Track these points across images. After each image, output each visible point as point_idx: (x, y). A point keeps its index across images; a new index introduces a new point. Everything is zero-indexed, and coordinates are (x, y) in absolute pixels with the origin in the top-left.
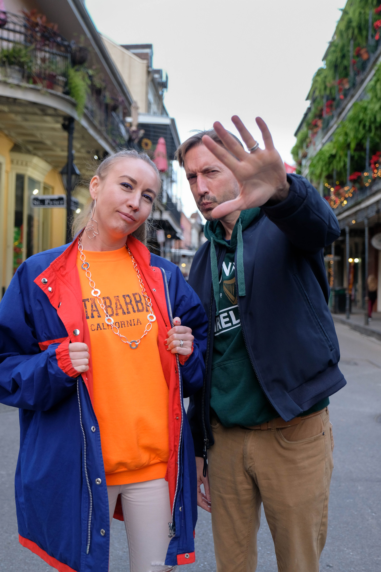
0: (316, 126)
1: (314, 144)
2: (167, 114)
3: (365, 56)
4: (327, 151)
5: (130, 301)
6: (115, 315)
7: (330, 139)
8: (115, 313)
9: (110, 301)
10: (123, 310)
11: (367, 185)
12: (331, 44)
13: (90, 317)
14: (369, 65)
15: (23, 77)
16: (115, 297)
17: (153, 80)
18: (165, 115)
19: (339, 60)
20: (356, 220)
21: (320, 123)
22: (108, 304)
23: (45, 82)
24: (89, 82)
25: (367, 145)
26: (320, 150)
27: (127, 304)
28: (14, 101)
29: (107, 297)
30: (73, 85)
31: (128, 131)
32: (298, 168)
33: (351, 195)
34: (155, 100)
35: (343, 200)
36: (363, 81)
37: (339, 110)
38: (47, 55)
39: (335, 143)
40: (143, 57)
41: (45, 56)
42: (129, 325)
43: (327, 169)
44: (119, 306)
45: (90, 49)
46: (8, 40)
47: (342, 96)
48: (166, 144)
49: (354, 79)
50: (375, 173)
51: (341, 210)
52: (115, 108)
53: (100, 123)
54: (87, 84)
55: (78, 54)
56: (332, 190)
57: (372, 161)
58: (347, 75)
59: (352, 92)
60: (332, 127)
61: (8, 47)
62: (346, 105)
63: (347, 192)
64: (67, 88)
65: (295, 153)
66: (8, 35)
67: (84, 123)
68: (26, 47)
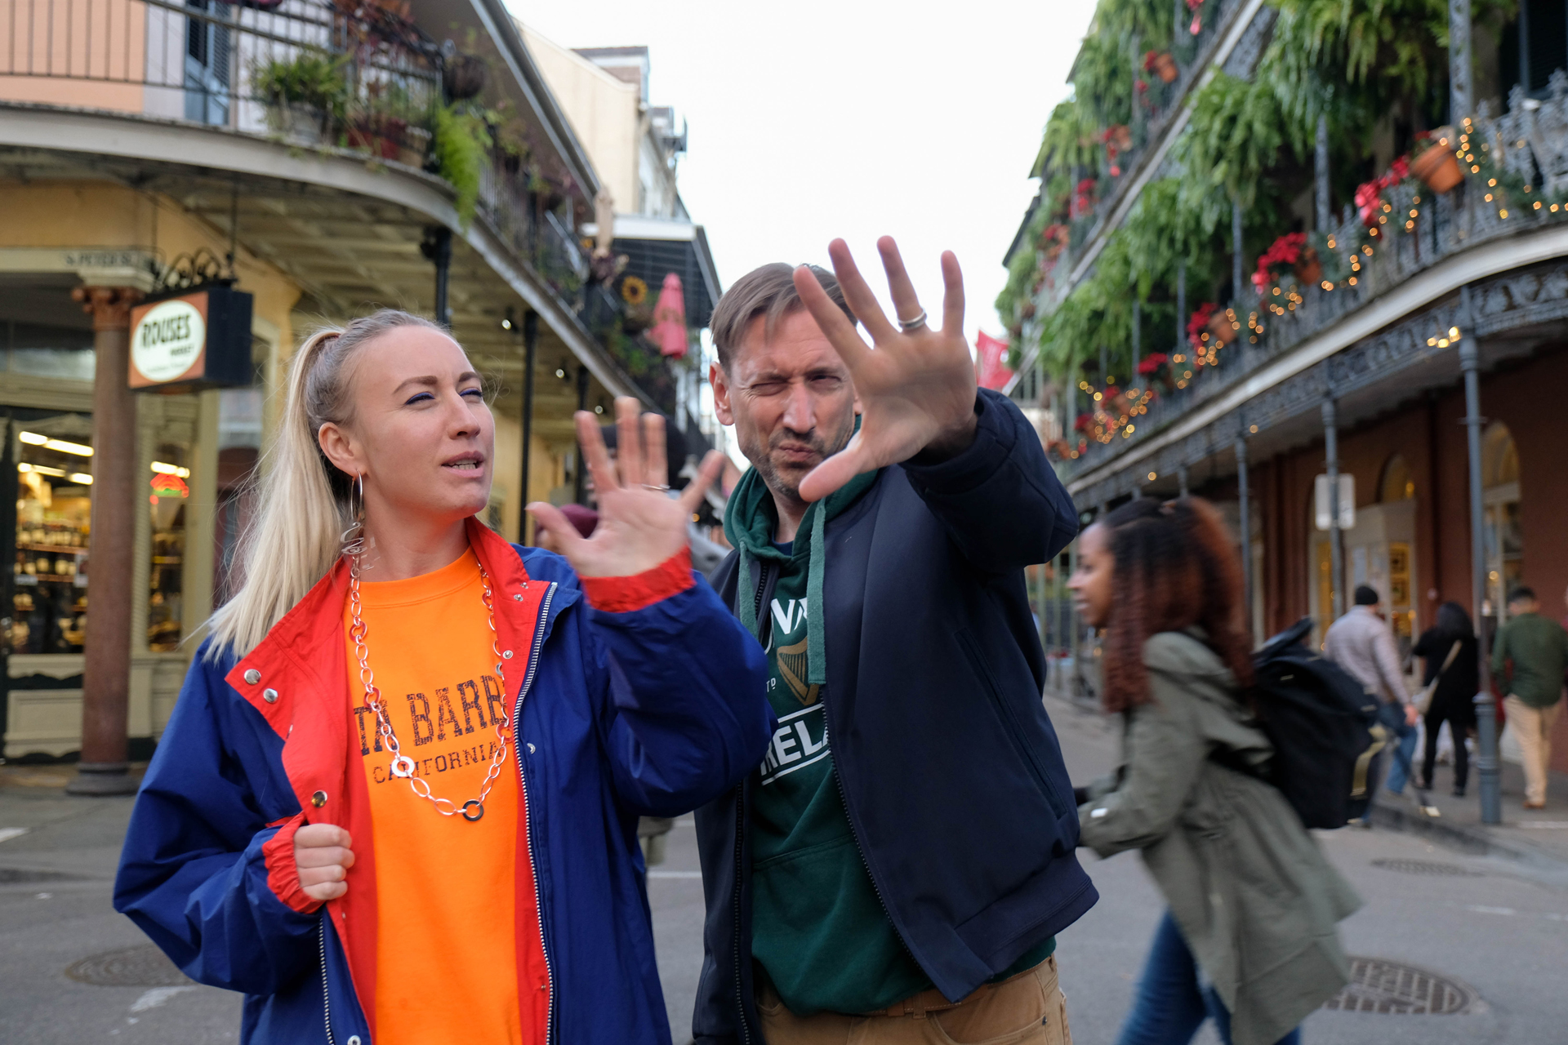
0: (1054, 240)
1: (1052, 286)
2: (687, 216)
3: (1168, 73)
4: (1085, 302)
5: (474, 697)
6: (435, 738)
7: (1089, 273)
8: (436, 733)
9: (426, 704)
10: (457, 725)
11: (1182, 384)
12: (1088, 45)
13: (372, 750)
14: (1178, 94)
15: (323, 129)
16: (437, 691)
17: (651, 133)
18: (681, 217)
19: (1103, 83)
20: (1157, 472)
21: (1063, 234)
22: (420, 710)
23: (379, 142)
24: (489, 142)
25: (1180, 286)
26: (1067, 299)
27: (466, 706)
28: (301, 189)
29: (417, 695)
30: (449, 148)
31: (586, 258)
32: (1014, 345)
33: (1144, 411)
34: (656, 181)
35: (1125, 422)
36: (1164, 133)
37: (1109, 203)
38: (384, 76)
39: (1102, 282)
40: (626, 77)
41: (377, 80)
42: (470, 760)
43: (1085, 347)
44: (447, 716)
45: (491, 60)
46: (287, 41)
47: (1114, 170)
48: (684, 289)
49: (1144, 126)
50: (1200, 356)
51: (1121, 448)
52: (553, 204)
53: (517, 241)
54: (485, 146)
55: (460, 73)
56: (1098, 397)
57: (1192, 327)
58: (1126, 119)
59: (1139, 158)
60: (1093, 243)
61: (287, 55)
62: (1127, 190)
63: (1132, 402)
64: (433, 157)
65: (1005, 305)
66: (288, 28)
67: (476, 240)
68: (333, 58)
